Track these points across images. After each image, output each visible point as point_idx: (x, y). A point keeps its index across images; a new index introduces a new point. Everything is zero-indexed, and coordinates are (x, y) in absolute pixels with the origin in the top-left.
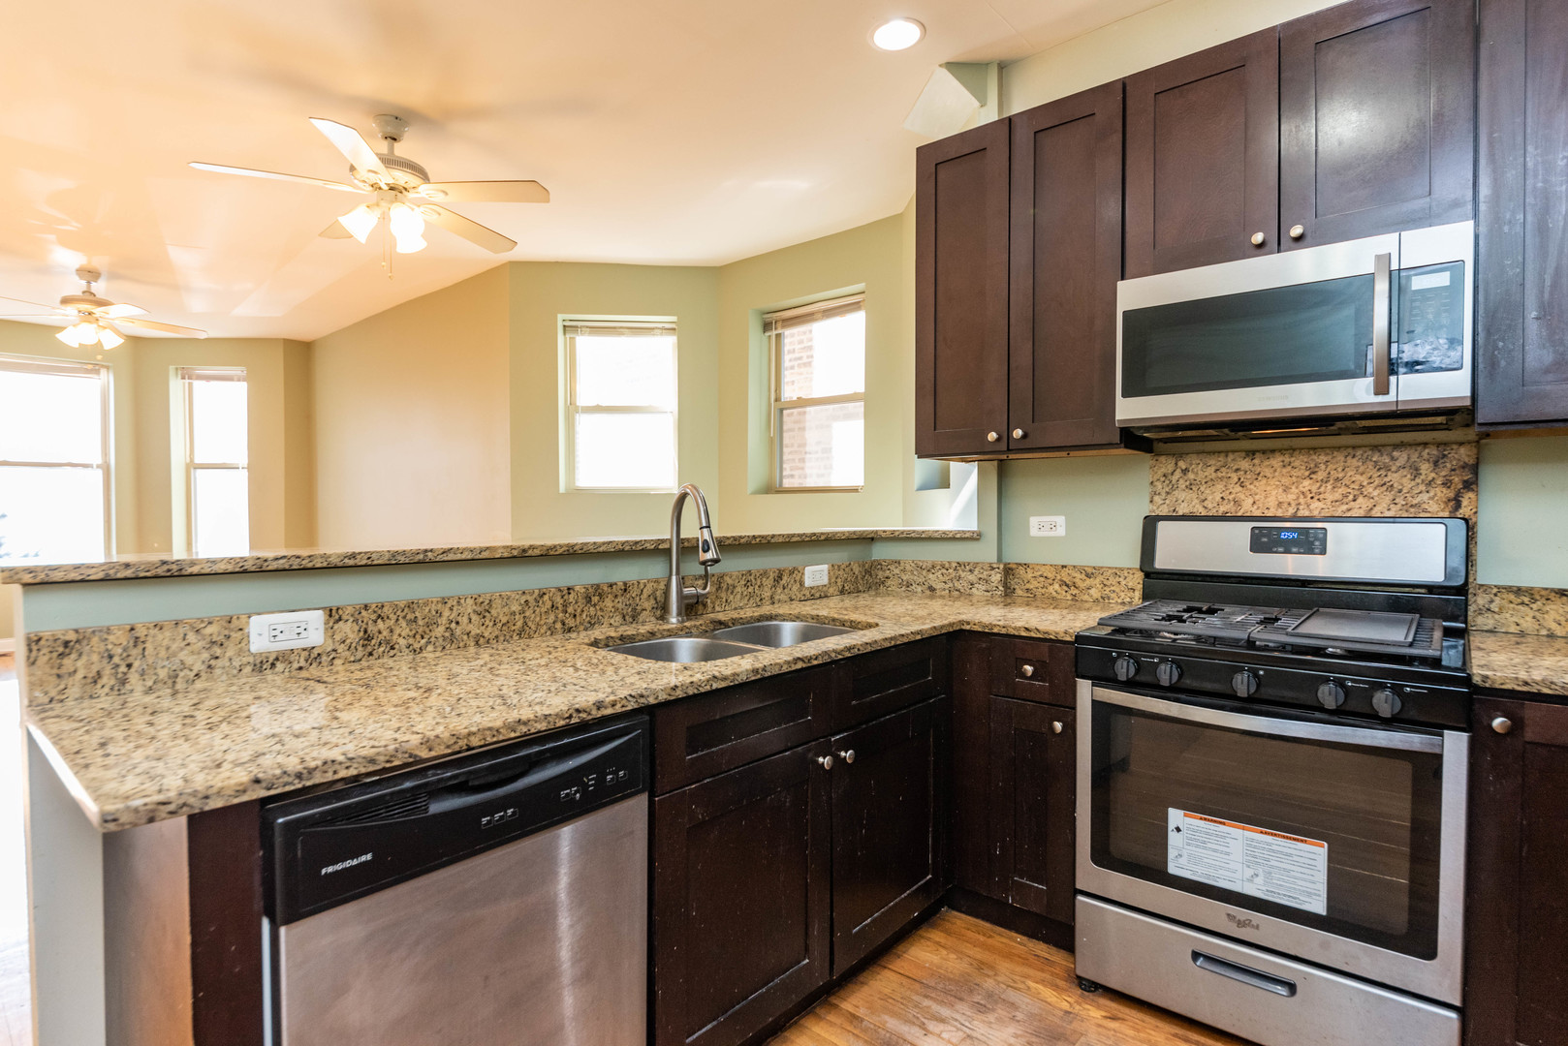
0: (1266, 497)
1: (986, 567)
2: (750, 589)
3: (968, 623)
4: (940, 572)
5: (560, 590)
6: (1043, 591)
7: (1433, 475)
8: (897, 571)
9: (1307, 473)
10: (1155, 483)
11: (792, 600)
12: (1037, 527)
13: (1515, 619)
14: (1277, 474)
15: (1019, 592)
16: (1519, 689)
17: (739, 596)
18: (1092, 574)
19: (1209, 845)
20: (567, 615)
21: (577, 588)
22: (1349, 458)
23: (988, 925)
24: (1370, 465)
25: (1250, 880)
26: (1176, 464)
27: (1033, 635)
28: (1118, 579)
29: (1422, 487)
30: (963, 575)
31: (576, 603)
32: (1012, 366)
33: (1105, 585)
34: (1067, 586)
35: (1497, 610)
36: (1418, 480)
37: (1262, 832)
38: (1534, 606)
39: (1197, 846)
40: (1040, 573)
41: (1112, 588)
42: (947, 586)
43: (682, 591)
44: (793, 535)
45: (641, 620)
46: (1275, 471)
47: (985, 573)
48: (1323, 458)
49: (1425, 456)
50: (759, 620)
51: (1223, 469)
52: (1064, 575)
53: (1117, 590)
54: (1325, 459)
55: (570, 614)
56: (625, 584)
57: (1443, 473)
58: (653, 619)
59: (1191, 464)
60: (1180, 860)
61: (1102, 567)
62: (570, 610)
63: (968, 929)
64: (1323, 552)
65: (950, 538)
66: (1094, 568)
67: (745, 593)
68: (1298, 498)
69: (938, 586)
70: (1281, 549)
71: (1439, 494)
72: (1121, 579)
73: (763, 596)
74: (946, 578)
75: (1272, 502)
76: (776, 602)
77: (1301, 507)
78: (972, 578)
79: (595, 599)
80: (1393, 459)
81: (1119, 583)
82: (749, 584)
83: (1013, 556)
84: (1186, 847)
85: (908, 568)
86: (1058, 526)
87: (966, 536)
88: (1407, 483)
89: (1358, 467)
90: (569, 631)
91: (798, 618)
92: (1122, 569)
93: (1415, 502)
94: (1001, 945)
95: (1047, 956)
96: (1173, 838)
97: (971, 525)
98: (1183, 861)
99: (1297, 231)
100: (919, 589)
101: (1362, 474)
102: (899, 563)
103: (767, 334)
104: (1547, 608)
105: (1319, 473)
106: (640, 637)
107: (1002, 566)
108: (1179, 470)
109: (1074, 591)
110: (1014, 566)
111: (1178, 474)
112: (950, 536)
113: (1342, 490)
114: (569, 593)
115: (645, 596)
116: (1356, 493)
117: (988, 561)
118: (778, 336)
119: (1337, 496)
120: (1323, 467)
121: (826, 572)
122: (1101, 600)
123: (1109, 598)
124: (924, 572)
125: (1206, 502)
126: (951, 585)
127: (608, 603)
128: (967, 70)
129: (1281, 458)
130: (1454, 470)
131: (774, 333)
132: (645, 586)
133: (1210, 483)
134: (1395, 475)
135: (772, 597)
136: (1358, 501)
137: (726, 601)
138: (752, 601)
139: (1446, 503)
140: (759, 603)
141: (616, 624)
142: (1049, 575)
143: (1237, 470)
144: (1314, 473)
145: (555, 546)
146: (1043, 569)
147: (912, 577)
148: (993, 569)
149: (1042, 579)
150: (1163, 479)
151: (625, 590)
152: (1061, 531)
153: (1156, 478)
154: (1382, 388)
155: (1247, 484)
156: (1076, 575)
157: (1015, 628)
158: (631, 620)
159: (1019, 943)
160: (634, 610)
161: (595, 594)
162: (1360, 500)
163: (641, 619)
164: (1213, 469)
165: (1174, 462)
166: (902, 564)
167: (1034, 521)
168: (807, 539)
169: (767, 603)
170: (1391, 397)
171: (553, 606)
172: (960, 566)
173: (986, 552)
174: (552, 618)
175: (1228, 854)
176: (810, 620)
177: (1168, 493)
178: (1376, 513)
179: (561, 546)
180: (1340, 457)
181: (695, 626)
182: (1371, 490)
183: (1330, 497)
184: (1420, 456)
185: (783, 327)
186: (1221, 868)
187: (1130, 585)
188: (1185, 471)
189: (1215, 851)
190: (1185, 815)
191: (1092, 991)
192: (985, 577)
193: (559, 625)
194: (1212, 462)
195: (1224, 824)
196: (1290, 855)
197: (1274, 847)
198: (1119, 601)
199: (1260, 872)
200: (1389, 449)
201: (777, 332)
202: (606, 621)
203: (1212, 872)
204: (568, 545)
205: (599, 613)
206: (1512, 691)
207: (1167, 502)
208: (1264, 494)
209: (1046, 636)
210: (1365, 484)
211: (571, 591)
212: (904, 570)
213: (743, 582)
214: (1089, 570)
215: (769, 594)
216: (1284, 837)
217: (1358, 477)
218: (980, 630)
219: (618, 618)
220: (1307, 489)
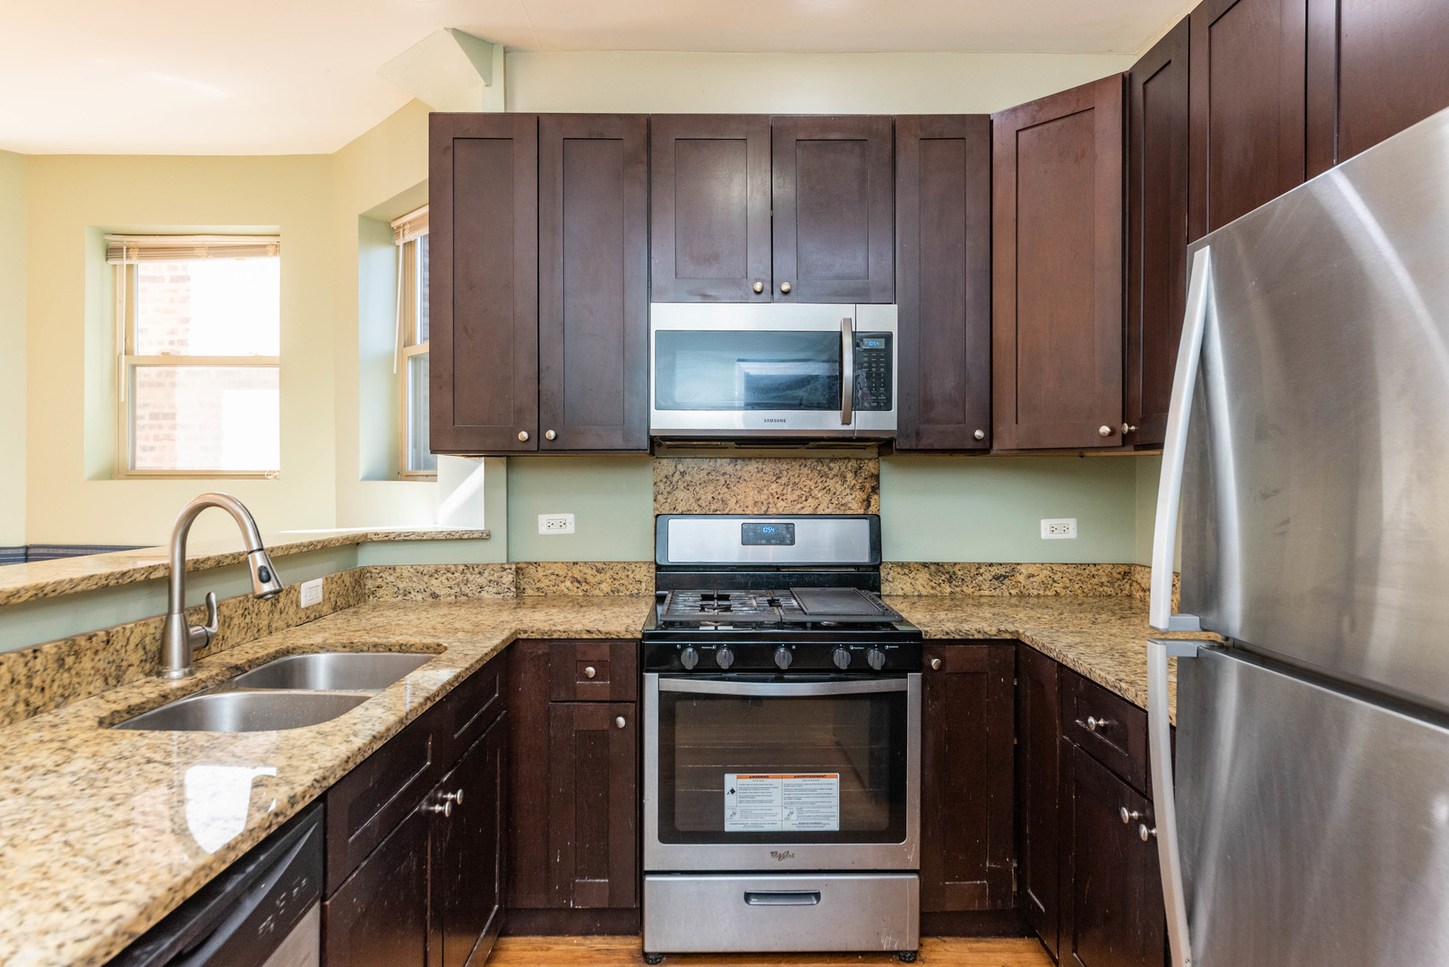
0: (745, 497)
1: (497, 568)
2: (248, 620)
3: (525, 632)
4: (445, 577)
5: (23, 655)
6: (554, 589)
7: (854, 482)
8: (391, 579)
9: (774, 478)
10: (658, 484)
11: (288, 626)
12: (546, 525)
13: (901, 585)
14: (753, 478)
15: (529, 592)
16: (944, 637)
17: (236, 629)
18: (603, 569)
19: (757, 798)
20: (33, 690)
21: (46, 648)
22: (802, 467)
23: (540, 939)
24: (816, 473)
25: (787, 819)
26: (676, 467)
27: (595, 636)
28: (626, 573)
29: (848, 491)
30: (471, 578)
31: (45, 670)
32: (543, 366)
33: (615, 579)
34: (579, 582)
35: (891, 579)
36: (846, 486)
37: (795, 777)
38: (911, 575)
39: (748, 802)
40: (550, 571)
41: (621, 582)
42: (453, 592)
43: (188, 633)
44: (291, 547)
45: (127, 680)
46: (752, 476)
47: (496, 575)
48: (785, 466)
49: (850, 468)
50: (275, 658)
51: (713, 473)
52: (576, 572)
53: (626, 583)
54: (787, 467)
55: (37, 688)
56: (108, 633)
57: (860, 481)
58: (141, 676)
59: (688, 468)
60: (735, 818)
61: (612, 562)
62: (37, 682)
63: (525, 950)
64: (792, 543)
65: (456, 539)
66: (604, 563)
67: (243, 625)
68: (769, 498)
69: (442, 592)
70: (763, 542)
71: (858, 496)
72: (629, 573)
73: (261, 626)
74: (452, 583)
75: (750, 502)
76: (273, 631)
77: (770, 506)
78: (481, 580)
79: (70, 661)
80: (830, 469)
81: (627, 576)
82: (246, 613)
83: (523, 555)
84: (739, 805)
85: (405, 574)
86: (567, 524)
87: (475, 536)
88: (840, 488)
89: (808, 474)
90: (35, 714)
91: (321, 648)
92: (630, 563)
93: (844, 502)
94: (560, 953)
95: (606, 946)
96: (729, 800)
97: (478, 525)
98: (736, 817)
99: (785, 287)
100: (419, 597)
101: (811, 480)
102: (394, 569)
103: (112, 262)
104: (918, 576)
105: (783, 479)
106: (151, 705)
107: (514, 567)
108: (678, 473)
109: (585, 587)
110: (524, 566)
111: (677, 476)
112: (457, 536)
113: (798, 492)
114: (35, 658)
115: (131, 646)
116: (807, 494)
117: (499, 562)
118: (130, 267)
119: (795, 497)
120: (785, 473)
121: (321, 588)
122: (612, 594)
123: (618, 591)
124: (426, 578)
125: (700, 501)
126: (458, 590)
127: (87, 663)
128: (477, 44)
129: (756, 465)
130: (866, 478)
131: (125, 262)
132: (132, 632)
133: (703, 485)
134: (832, 481)
135: (269, 626)
136: (808, 501)
137: (223, 637)
138: (249, 634)
139: (861, 502)
140: (256, 636)
141: (97, 691)
142: (561, 573)
143: (724, 474)
144: (779, 478)
145: (18, 591)
146: (554, 566)
147: (410, 584)
148: (505, 570)
149: (553, 577)
150: (665, 480)
151: (108, 641)
152: (570, 529)
153: (659, 479)
154: (846, 421)
155: (732, 486)
156: (587, 571)
157: (576, 632)
158: (114, 682)
159: (577, 945)
160: (119, 667)
161: (72, 649)
162: (810, 500)
163: (127, 678)
164: (705, 472)
165: (674, 465)
166: (398, 570)
167: (543, 519)
168: (305, 549)
169: (265, 634)
170: (851, 427)
171: (13, 680)
172: (468, 568)
173: (494, 553)
174: (11, 697)
175: (771, 801)
176: (339, 649)
177: (669, 493)
178: (820, 511)
179: (27, 590)
180: (796, 465)
181: (211, 677)
182: (816, 492)
183: (790, 497)
184: (846, 467)
185: (140, 257)
186: (766, 815)
187: (638, 577)
188: (683, 474)
189: (761, 802)
190: (738, 778)
191: (659, 962)
192: (496, 579)
193: (21, 708)
194: (705, 466)
195: (768, 777)
196: (815, 790)
197: (804, 787)
198: (628, 593)
199: (795, 810)
200: (828, 461)
201: (130, 262)
202: (83, 690)
203: (759, 821)
204: (36, 587)
205: (75, 680)
206: (941, 640)
207: (669, 500)
208: (744, 494)
209: (608, 636)
210: (813, 487)
211: (38, 654)
212: (400, 577)
213: (240, 612)
214: (600, 566)
215: (266, 623)
216: (810, 777)
217: (808, 482)
218: (538, 637)
219: (99, 683)
220: (775, 490)
